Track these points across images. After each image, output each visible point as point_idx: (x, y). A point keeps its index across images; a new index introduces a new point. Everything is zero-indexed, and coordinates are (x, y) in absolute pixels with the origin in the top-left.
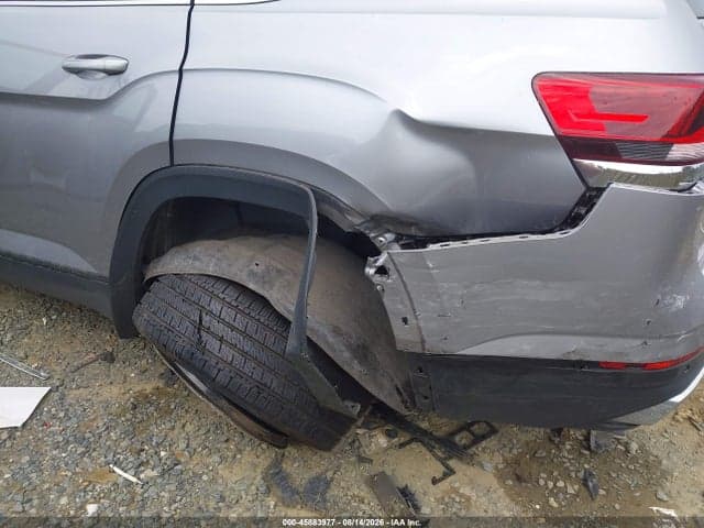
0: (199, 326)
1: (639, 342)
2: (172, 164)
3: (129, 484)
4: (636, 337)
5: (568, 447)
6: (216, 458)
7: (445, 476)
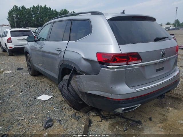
0: (63, 86)
1: (111, 94)
2: (63, 63)
3: (55, 110)
4: (110, 93)
5: (127, 124)
6: (67, 110)
7: (100, 122)
